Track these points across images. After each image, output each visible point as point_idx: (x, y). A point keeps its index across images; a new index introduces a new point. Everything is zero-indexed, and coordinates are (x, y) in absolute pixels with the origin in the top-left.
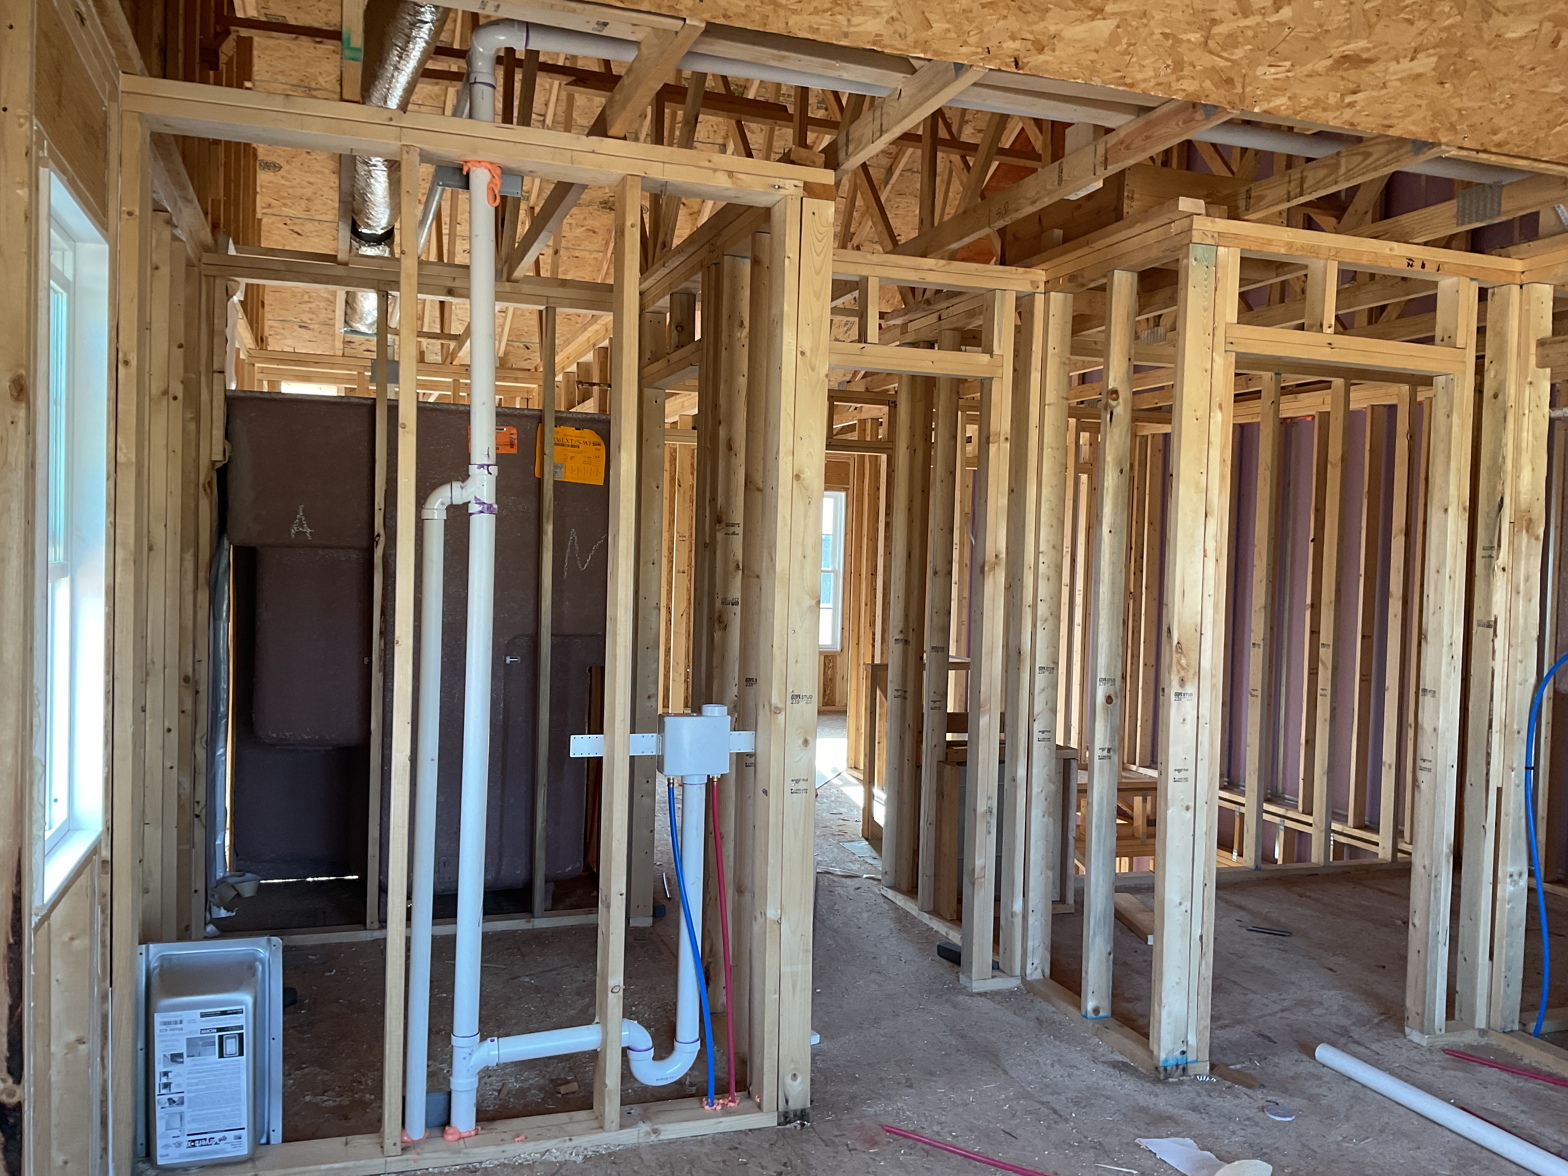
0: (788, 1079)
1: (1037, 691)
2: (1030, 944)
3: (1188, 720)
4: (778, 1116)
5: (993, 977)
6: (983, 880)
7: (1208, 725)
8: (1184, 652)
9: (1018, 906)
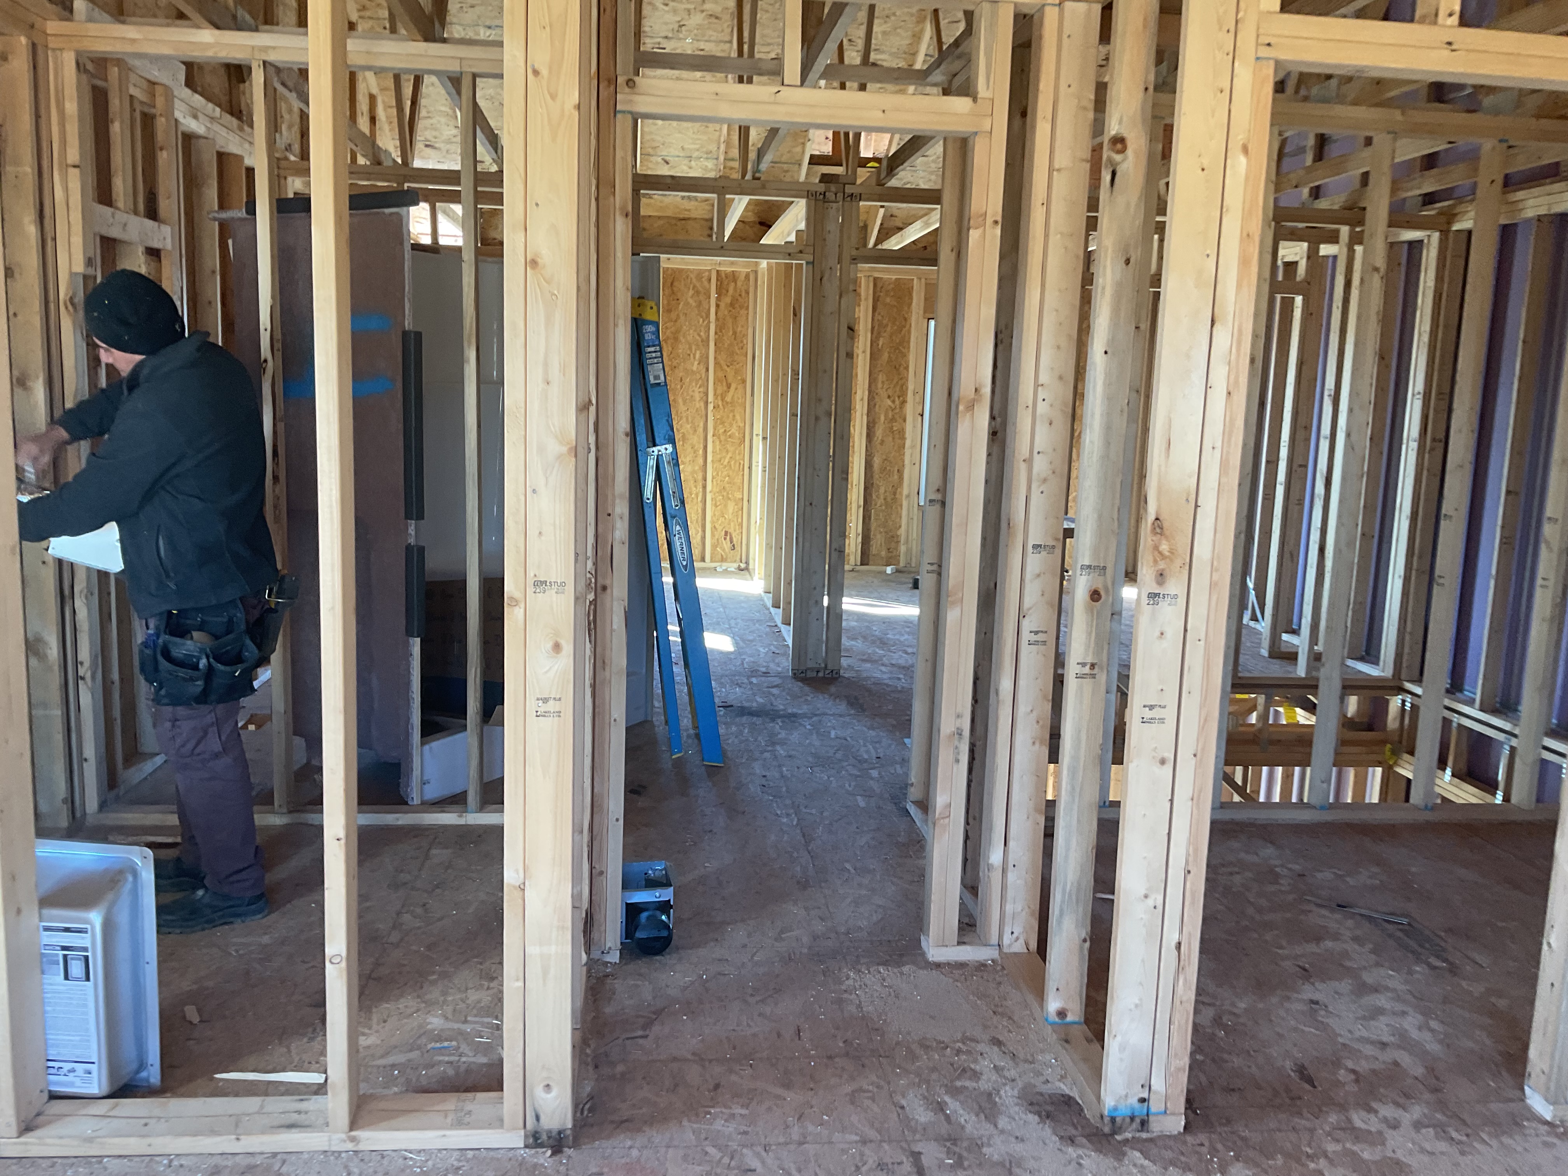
0: (539, 1092)
1: (1028, 576)
2: (1009, 908)
3: (1169, 634)
4: (526, 1136)
5: (960, 943)
6: (947, 820)
7: (1202, 643)
8: (1167, 533)
9: (995, 856)
